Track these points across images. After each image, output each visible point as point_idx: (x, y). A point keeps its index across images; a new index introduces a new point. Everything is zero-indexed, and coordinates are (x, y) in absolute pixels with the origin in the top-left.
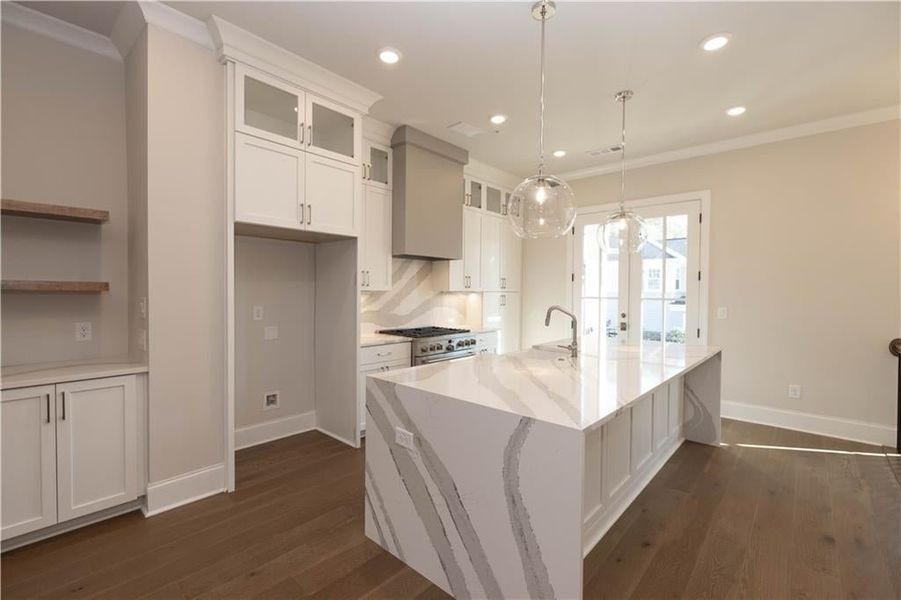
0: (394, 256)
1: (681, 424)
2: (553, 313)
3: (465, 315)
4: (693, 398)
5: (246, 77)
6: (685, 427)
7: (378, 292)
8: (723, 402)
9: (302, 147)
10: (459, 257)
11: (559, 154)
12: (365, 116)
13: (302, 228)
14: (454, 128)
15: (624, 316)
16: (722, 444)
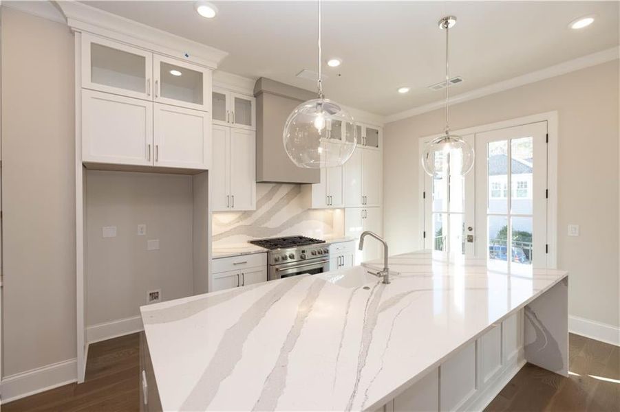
0: (257, 183)
1: (521, 347)
2: (366, 238)
3: (332, 227)
4: (535, 321)
5: (92, 44)
6: (527, 349)
7: (248, 211)
8: (570, 317)
9: (150, 98)
10: (319, 181)
11: (403, 91)
12: (214, 71)
13: (150, 164)
14: (301, 76)
15: (470, 229)
16: (569, 373)
